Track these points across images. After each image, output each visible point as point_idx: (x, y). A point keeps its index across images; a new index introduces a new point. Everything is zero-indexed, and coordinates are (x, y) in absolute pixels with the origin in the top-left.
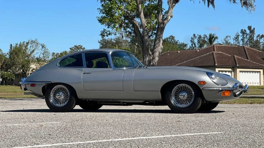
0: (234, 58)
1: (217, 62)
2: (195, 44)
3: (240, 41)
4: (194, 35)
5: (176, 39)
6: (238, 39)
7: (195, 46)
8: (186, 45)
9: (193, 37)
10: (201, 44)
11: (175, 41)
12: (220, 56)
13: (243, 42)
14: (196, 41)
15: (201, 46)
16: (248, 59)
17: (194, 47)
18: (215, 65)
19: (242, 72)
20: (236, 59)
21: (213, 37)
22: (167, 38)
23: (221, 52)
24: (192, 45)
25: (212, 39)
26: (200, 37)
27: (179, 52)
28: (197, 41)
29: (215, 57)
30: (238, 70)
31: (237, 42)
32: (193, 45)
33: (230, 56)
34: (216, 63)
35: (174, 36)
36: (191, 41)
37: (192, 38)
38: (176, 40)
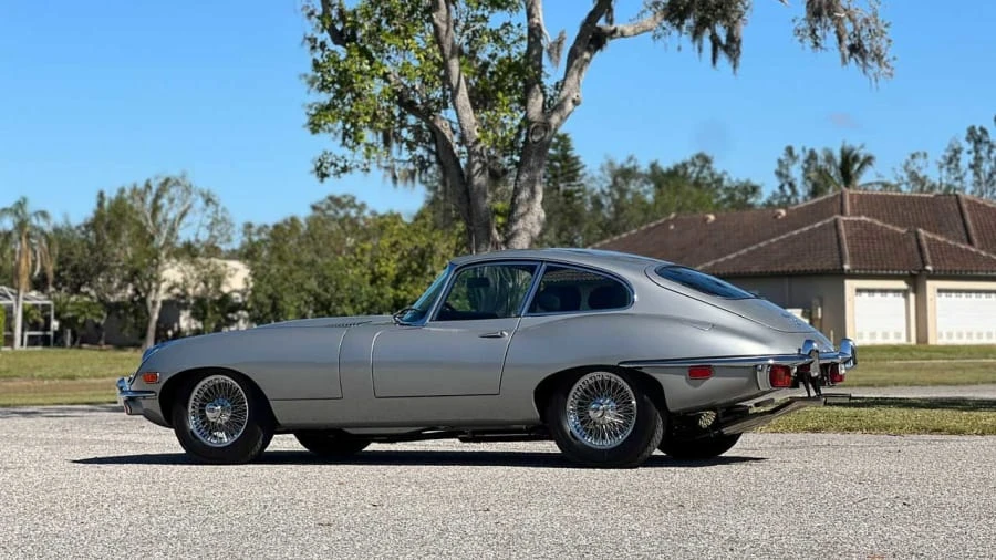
0: (918, 241)
1: (852, 255)
2: (791, 185)
3: (965, 174)
4: (790, 150)
5: (718, 167)
6: (957, 165)
7: (794, 192)
8: (755, 190)
9: (783, 158)
10: (815, 185)
11: (712, 175)
12: (865, 234)
13: (977, 174)
14: (796, 172)
15: (815, 192)
16: (970, 242)
17: (789, 198)
18: (843, 269)
19: (948, 291)
20: (924, 243)
21: (856, 159)
22: (684, 165)
23: (868, 216)
24: (781, 187)
25: (852, 166)
26: (812, 156)
27: (712, 217)
28: (801, 172)
29: (844, 235)
30: (932, 286)
31: (953, 177)
32: (787, 188)
33: (904, 231)
34: (848, 261)
35: (708, 154)
36: (779, 174)
37: (780, 162)
38: (719, 171)
